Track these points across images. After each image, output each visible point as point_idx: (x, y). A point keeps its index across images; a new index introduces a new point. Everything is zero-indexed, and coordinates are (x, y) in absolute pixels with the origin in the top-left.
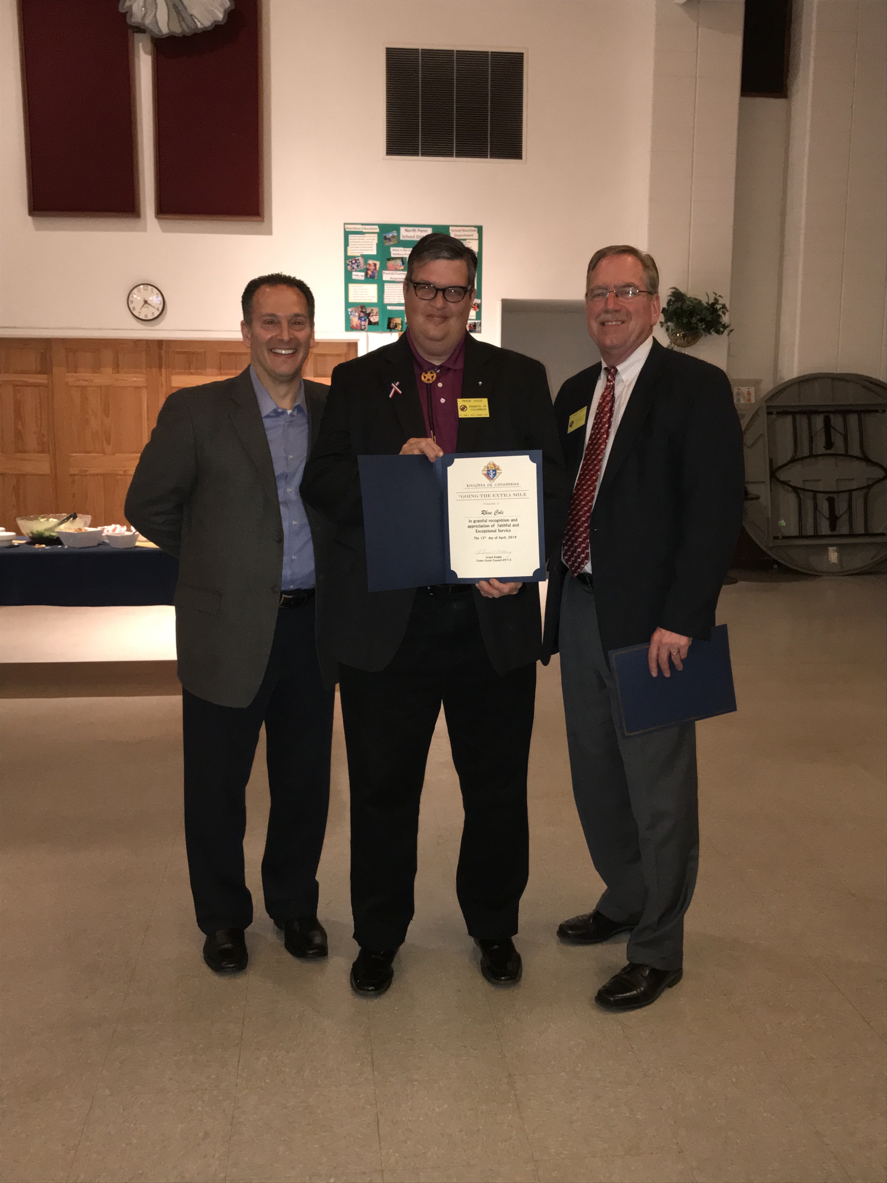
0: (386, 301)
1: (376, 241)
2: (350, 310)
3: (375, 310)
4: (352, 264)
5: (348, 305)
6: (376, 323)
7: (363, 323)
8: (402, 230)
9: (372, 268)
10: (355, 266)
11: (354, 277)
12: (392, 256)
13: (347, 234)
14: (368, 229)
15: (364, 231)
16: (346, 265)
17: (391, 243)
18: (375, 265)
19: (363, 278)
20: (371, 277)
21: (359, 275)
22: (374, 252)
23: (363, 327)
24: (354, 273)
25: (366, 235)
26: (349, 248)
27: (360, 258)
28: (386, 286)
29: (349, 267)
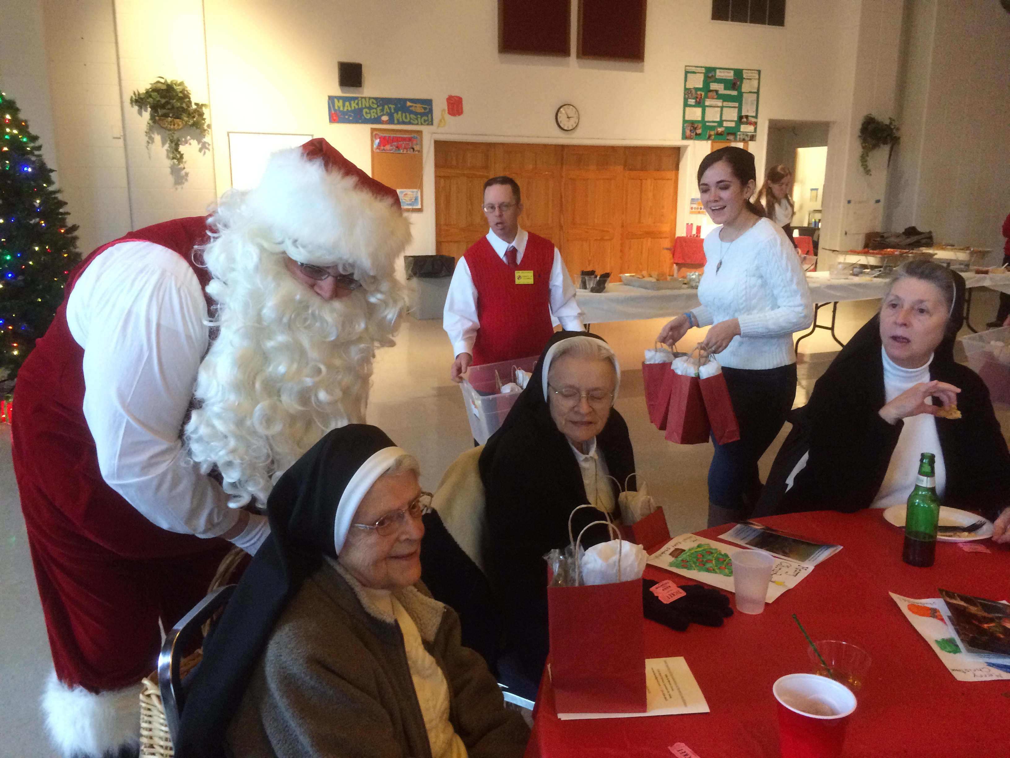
0: (706, 119)
1: (702, 79)
2: (685, 125)
3: (700, 125)
4: (689, 94)
5: (685, 121)
6: (700, 134)
7: (692, 134)
8: (718, 71)
9: (699, 97)
10: (690, 96)
11: (689, 103)
12: (711, 89)
13: (687, 73)
14: (699, 70)
15: (696, 71)
16: (685, 94)
17: (711, 80)
18: (701, 95)
19: (694, 104)
20: (699, 103)
21: (692, 102)
22: (701, 86)
23: (692, 137)
24: (689, 100)
25: (697, 74)
26: (687, 83)
27: (693, 90)
28: (707, 109)
29: (687, 96)
